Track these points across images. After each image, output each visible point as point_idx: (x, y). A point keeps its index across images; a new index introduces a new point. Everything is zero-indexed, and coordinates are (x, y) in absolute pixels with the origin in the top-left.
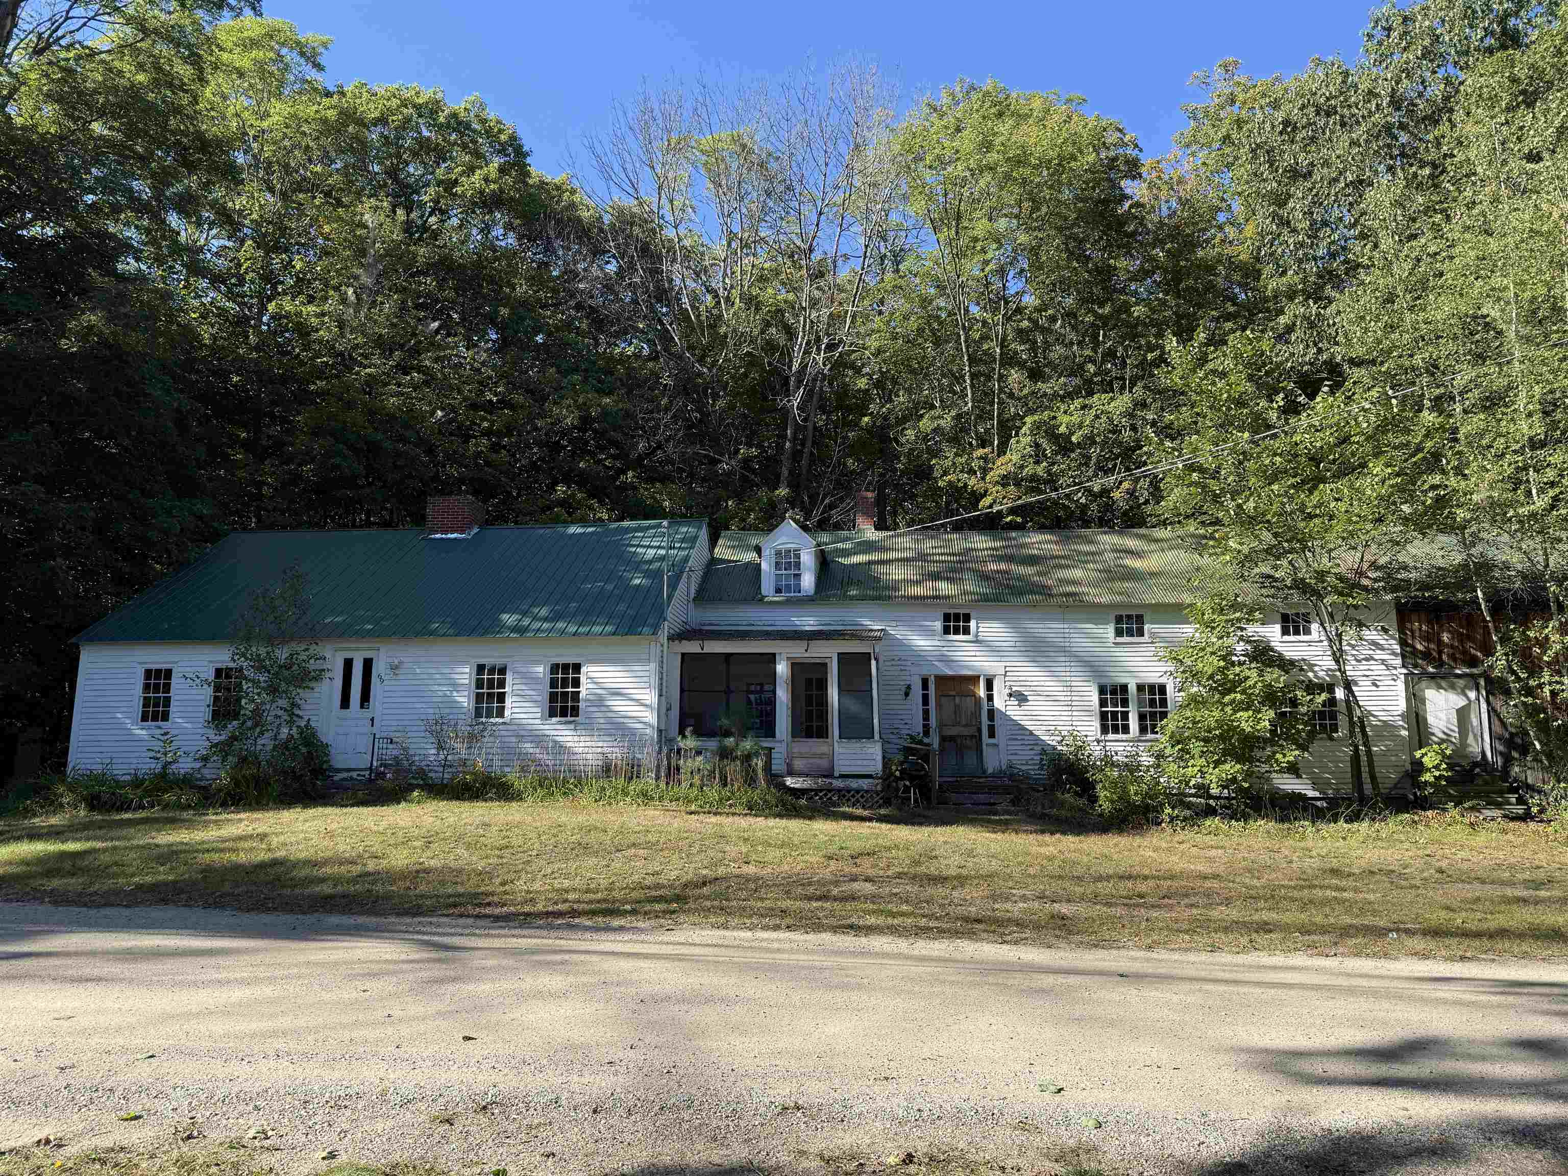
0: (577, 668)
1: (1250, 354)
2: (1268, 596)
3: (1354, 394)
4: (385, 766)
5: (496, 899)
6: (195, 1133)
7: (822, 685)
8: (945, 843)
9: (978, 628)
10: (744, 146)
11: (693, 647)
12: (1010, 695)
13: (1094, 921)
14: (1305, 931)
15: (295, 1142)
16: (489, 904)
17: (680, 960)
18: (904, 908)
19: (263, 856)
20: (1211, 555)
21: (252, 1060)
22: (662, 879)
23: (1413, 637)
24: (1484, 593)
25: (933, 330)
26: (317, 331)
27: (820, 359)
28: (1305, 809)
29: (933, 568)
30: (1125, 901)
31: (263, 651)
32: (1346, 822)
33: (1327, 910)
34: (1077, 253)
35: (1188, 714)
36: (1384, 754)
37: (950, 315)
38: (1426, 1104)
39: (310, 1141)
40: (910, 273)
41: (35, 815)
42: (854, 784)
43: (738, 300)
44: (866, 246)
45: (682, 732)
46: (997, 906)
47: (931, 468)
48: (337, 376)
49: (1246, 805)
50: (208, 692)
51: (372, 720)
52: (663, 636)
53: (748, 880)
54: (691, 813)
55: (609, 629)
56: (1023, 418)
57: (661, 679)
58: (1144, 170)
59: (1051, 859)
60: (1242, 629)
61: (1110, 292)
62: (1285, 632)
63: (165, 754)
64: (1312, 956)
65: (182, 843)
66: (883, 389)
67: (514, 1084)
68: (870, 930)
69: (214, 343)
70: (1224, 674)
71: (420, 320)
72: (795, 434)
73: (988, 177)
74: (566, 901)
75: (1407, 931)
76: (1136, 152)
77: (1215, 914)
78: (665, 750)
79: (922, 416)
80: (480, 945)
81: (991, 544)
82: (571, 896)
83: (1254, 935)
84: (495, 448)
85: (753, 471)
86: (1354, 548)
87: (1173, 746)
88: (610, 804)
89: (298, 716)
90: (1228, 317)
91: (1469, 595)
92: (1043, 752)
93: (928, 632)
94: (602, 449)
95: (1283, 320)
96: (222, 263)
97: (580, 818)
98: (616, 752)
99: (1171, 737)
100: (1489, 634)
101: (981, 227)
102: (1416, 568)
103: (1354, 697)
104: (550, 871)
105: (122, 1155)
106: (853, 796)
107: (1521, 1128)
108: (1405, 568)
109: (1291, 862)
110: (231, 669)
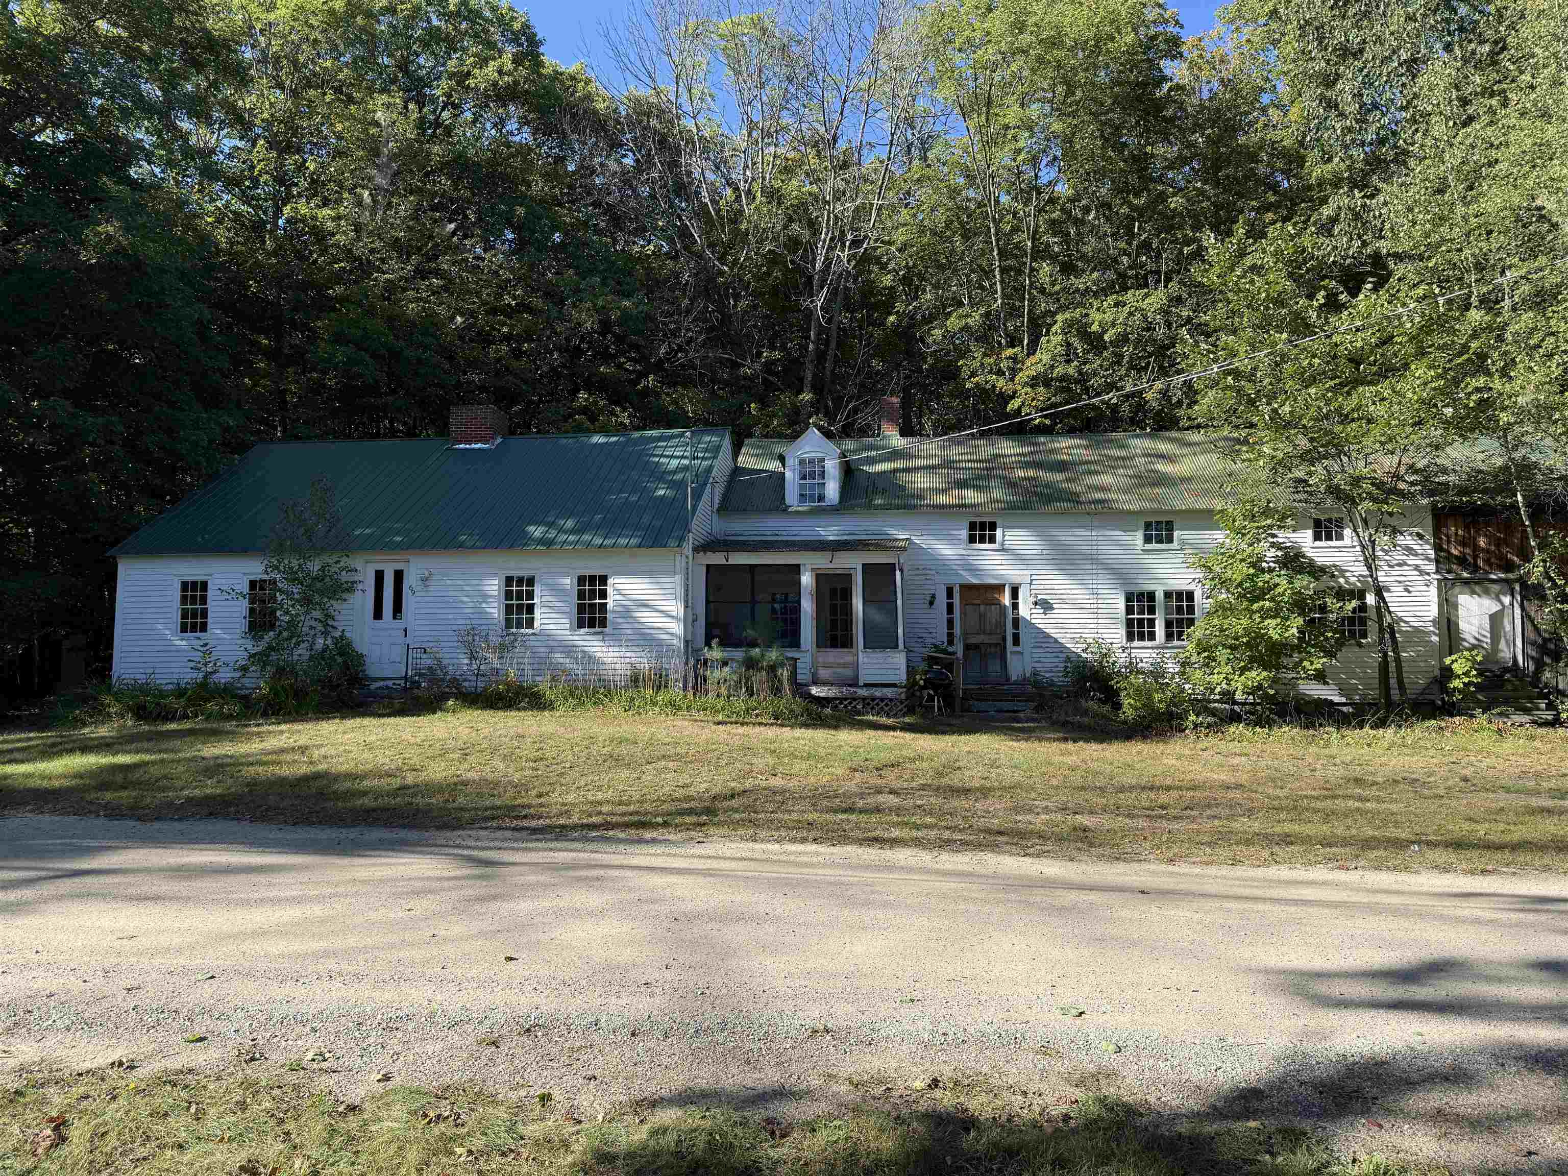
0: (604, 580)
1: (1291, 251)
2: (1300, 501)
3: (1398, 291)
4: (420, 675)
5: (532, 811)
6: (257, 1055)
7: (847, 594)
8: (969, 752)
9: (1004, 536)
10: (764, 31)
11: (718, 559)
12: (1036, 603)
13: (1116, 832)
14: (1326, 843)
15: (352, 1064)
16: (525, 817)
17: (711, 875)
18: (928, 820)
19: (304, 770)
20: (1244, 461)
21: (307, 981)
22: (692, 791)
23: (1449, 542)
24: (1523, 496)
25: (961, 223)
26: (333, 235)
27: (844, 256)
28: (1330, 715)
29: (960, 475)
30: (1148, 812)
31: (295, 563)
32: (1372, 728)
33: (1349, 821)
34: (1112, 138)
35: (1216, 621)
36: (1412, 660)
37: (979, 205)
38: (1440, 1028)
39: (365, 1063)
40: (939, 161)
41: (84, 724)
42: (878, 693)
43: (759, 194)
44: (892, 135)
45: (708, 644)
46: (1019, 818)
47: (959, 369)
48: (356, 282)
49: (1271, 710)
50: (243, 606)
51: (405, 630)
52: (688, 548)
53: (774, 793)
54: (719, 723)
55: (634, 541)
56: (1054, 314)
57: (687, 591)
58: (1184, 49)
59: (1073, 769)
60: (1274, 536)
61: (1146, 180)
62: (1317, 537)
63: (206, 665)
64: (1332, 869)
65: (227, 756)
66: (910, 285)
67: (554, 1005)
68: (894, 842)
69: (231, 247)
70: (1253, 581)
71: (435, 221)
72: (818, 334)
73: (1020, 60)
74: (600, 813)
75: (1429, 844)
76: (1177, 29)
77: (1236, 825)
78: (692, 662)
79: (950, 314)
80: (518, 860)
81: (1019, 450)
82: (605, 809)
83: (1276, 849)
84: (517, 354)
85: (776, 374)
86: (1392, 453)
87: (1199, 654)
88: (640, 714)
89: (333, 627)
90: (1268, 207)
91: (1508, 501)
92: (1068, 659)
93: (952, 540)
94: (624, 353)
95: (1326, 212)
96: (234, 166)
97: (611, 730)
98: (643, 661)
99: (1197, 645)
100: (1528, 538)
101: (1012, 114)
102: (1454, 471)
103: (1385, 603)
104: (583, 783)
105: (190, 1077)
106: (878, 704)
107: (1533, 1053)
108: (1444, 471)
109: (1314, 770)
110: (265, 581)
